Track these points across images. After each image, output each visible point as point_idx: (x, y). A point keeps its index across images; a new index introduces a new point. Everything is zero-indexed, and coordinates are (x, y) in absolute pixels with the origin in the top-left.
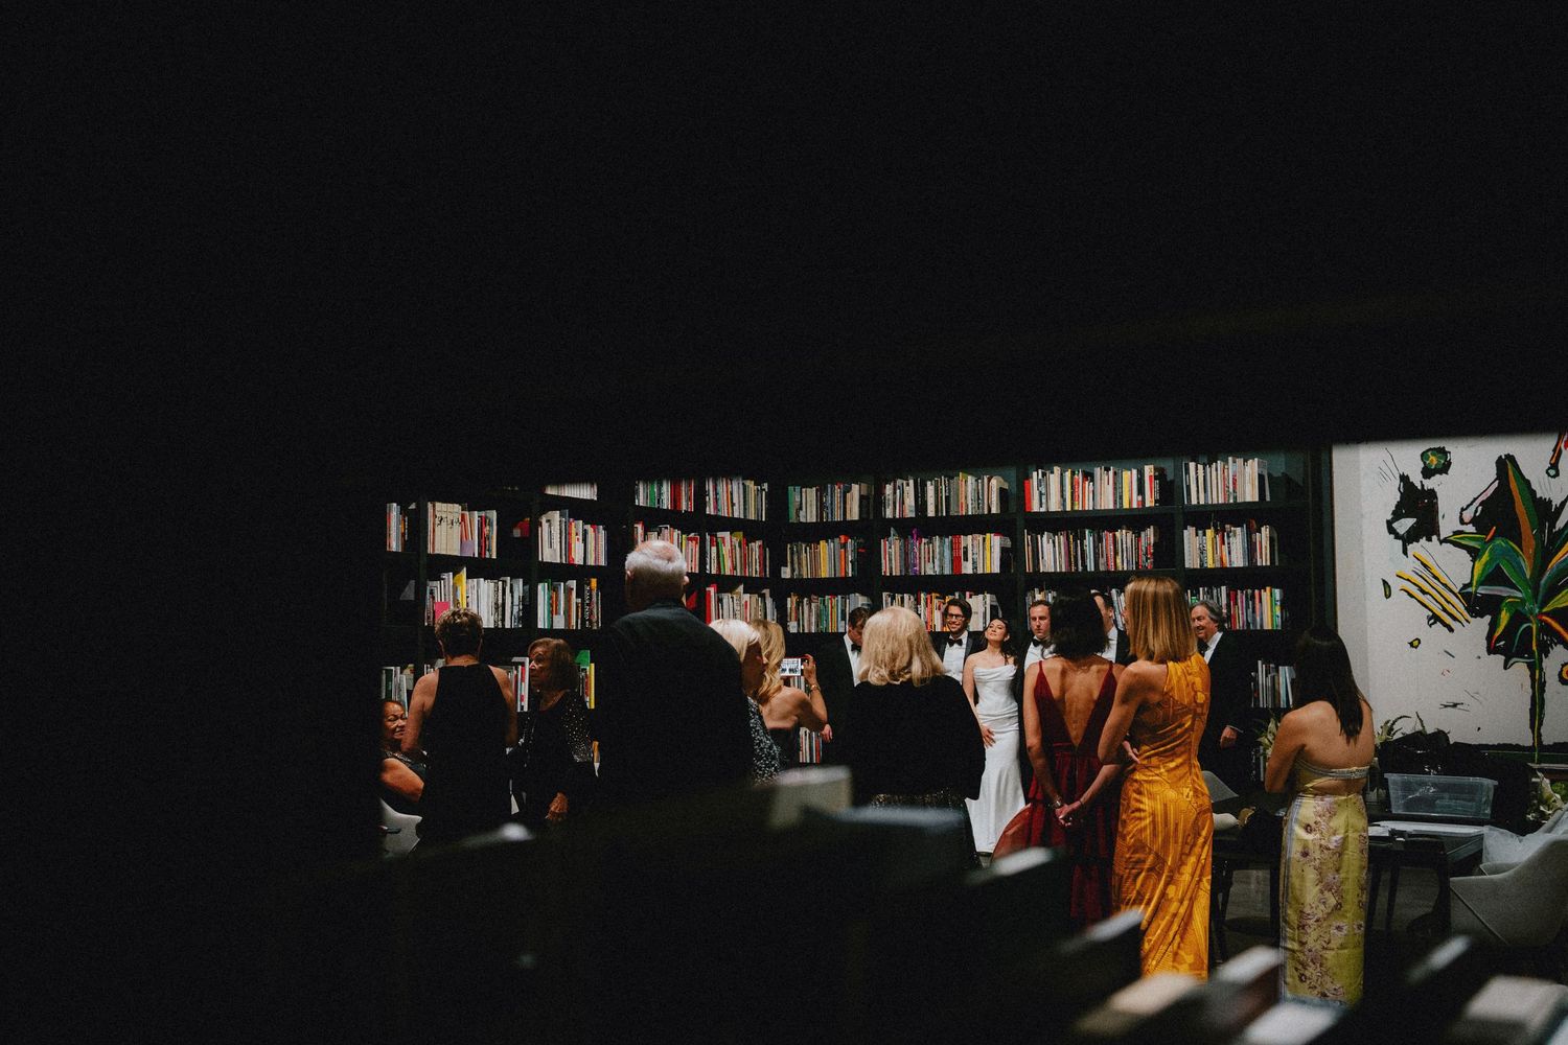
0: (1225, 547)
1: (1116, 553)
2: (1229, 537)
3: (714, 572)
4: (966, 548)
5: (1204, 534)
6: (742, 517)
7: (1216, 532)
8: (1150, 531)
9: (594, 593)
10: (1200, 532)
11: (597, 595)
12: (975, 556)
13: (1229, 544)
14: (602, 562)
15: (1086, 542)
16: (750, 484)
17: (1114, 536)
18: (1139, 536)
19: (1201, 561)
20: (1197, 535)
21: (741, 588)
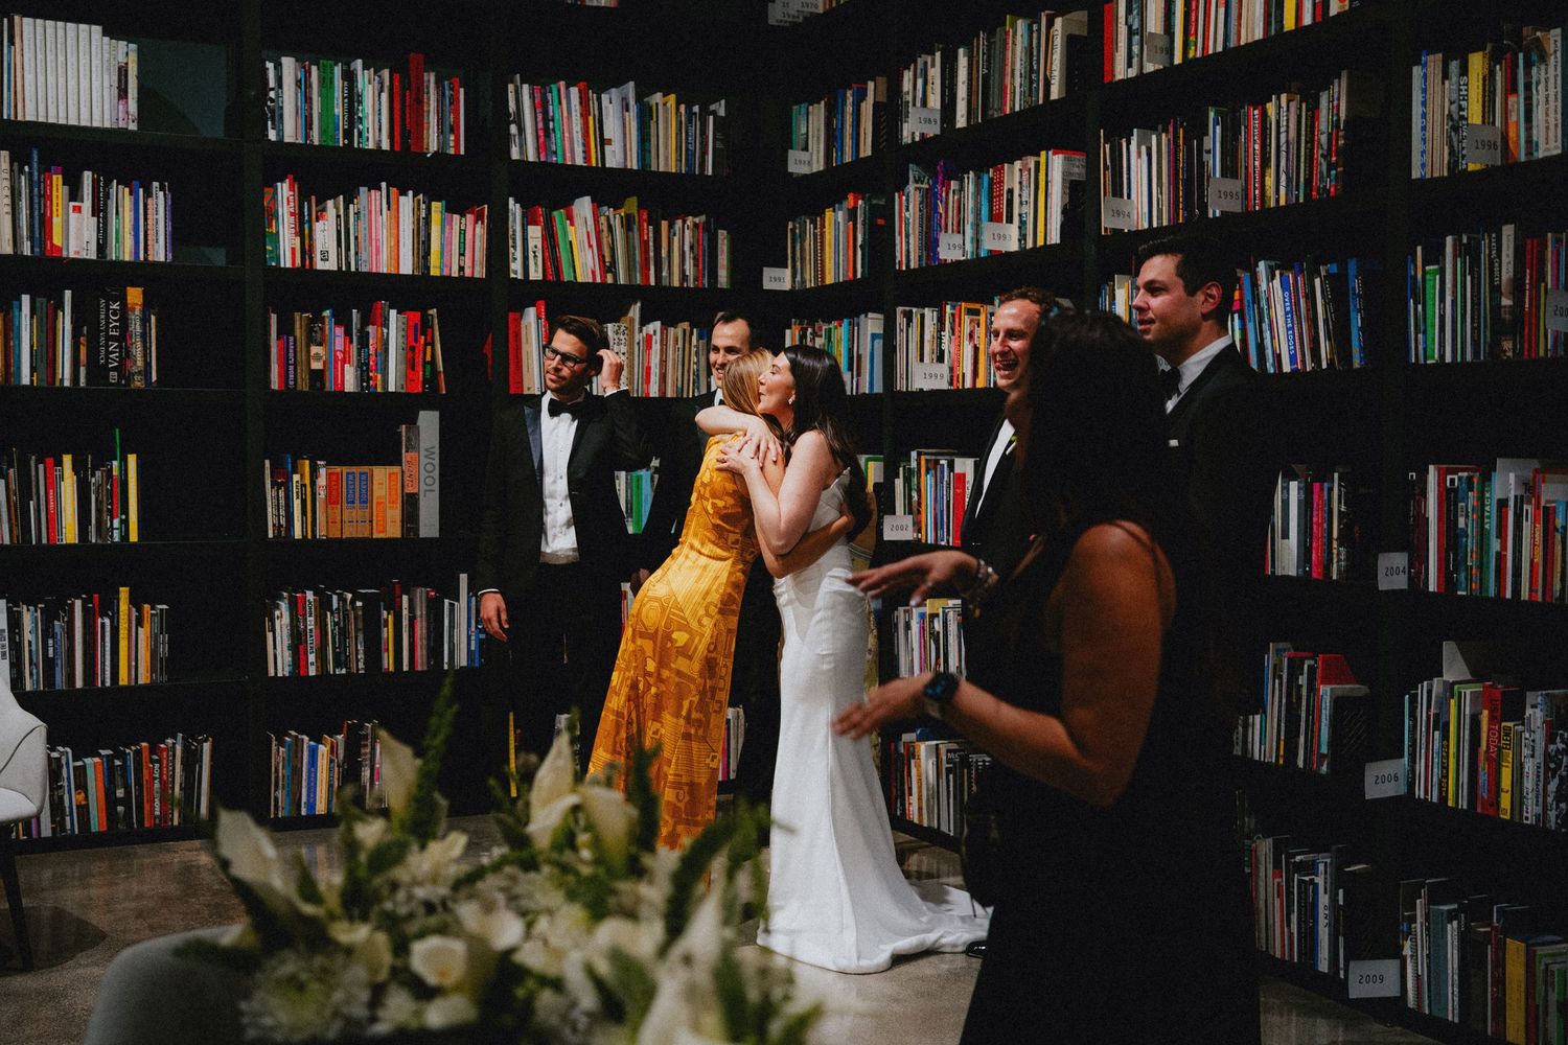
0: (1517, 103)
1: (1265, 163)
2: (1528, 65)
3: (536, 274)
4: (1011, 191)
5: (1464, 71)
6: (634, 164)
7: (1494, 59)
8: (1340, 88)
9: (135, 317)
10: (1454, 66)
11: (145, 321)
12: (1025, 209)
13: (1528, 87)
14: (159, 253)
15: (1208, 143)
16: (665, 105)
17: (1264, 115)
18: (1314, 109)
19: (1452, 153)
20: (1445, 76)
21: (635, 311)
